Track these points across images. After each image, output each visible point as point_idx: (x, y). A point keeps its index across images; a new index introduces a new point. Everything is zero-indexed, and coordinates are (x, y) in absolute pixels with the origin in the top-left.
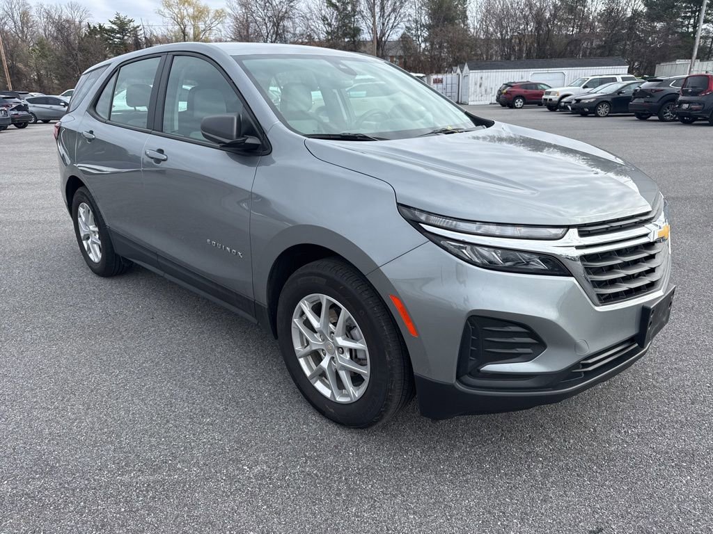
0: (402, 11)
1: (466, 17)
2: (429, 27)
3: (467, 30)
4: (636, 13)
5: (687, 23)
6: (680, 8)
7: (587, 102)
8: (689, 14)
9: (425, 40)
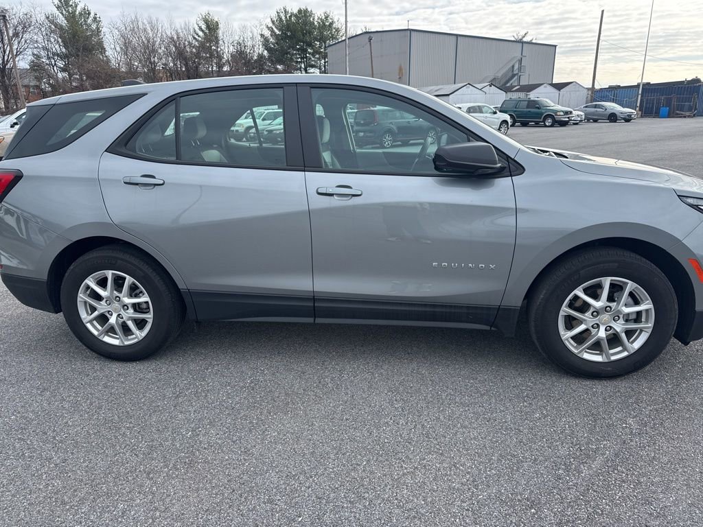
0: (26, 36)
1: (104, 49)
2: (62, 57)
3: (108, 61)
4: (261, 56)
5: (299, 66)
6: (293, 54)
7: (278, 132)
8: (299, 60)
9: (63, 70)
